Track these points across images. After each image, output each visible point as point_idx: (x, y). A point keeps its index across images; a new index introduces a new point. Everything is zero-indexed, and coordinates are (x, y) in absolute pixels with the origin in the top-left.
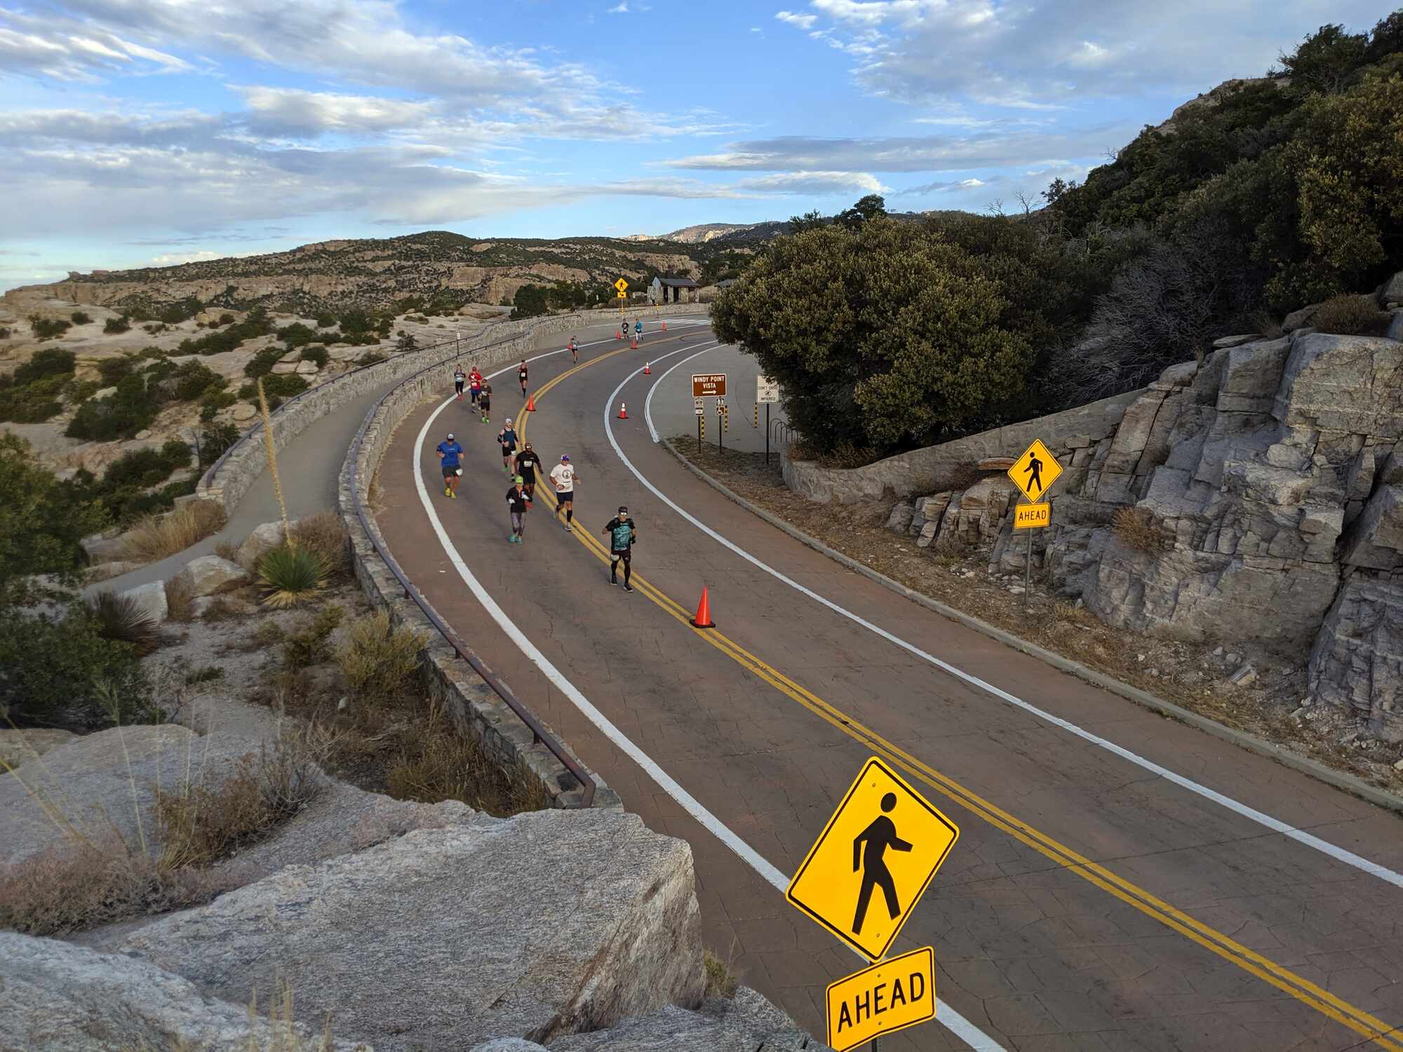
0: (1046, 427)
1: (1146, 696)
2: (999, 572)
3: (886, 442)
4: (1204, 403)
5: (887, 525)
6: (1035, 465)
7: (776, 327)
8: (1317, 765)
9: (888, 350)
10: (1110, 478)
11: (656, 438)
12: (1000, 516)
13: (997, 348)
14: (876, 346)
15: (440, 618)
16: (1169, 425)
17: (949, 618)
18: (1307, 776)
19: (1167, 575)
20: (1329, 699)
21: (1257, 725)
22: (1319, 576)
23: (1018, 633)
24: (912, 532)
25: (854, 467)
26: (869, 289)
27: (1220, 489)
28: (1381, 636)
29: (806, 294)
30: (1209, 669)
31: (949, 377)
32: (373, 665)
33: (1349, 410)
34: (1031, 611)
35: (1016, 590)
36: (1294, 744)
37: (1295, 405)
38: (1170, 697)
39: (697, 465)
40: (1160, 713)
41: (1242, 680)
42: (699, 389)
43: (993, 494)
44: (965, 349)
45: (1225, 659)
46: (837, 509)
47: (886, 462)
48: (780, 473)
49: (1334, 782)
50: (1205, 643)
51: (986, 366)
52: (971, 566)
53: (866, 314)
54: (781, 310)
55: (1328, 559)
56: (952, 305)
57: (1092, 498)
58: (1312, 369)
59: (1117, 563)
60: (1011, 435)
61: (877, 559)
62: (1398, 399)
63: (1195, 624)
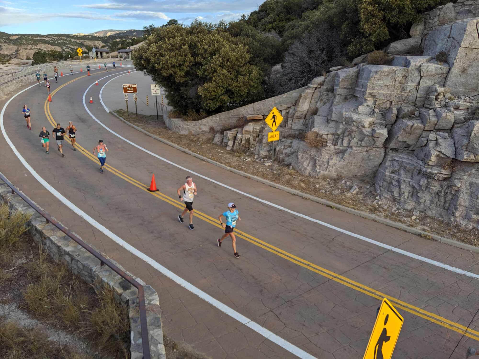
0: (271, 103)
1: (324, 201)
2: (259, 158)
3: (210, 110)
4: (329, 92)
5: (214, 142)
6: (274, 117)
7: (163, 64)
8: (388, 221)
9: (209, 73)
10: (296, 121)
11: (108, 111)
12: (256, 137)
13: (250, 73)
14: (204, 72)
15: (33, 202)
16: (316, 100)
17: (246, 177)
18: (386, 225)
19: (325, 156)
20: (386, 196)
21: (364, 208)
22: (378, 153)
23: (272, 181)
24: (224, 144)
25: (197, 120)
26: (199, 49)
27: (342, 123)
28: (402, 173)
29: (173, 51)
30: (342, 188)
31: (235, 84)
32: (3, 232)
33: (387, 92)
34: (275, 172)
35: (267, 164)
36: (378, 213)
37: (368, 91)
38: (332, 200)
39: (129, 121)
40: (331, 207)
41: (354, 192)
42: (126, 90)
43: (254, 128)
44: (238, 73)
45: (346, 184)
46: (192, 137)
47: (210, 118)
48: (164, 123)
49: (396, 227)
50: (337, 179)
51: (248, 80)
52: (249, 156)
53: (198, 59)
54: (164, 57)
55: (381, 146)
56: (233, 56)
57: (290, 128)
58: (375, 77)
59: (305, 152)
60: (258, 106)
61: (213, 156)
62: (403, 88)
63: (335, 172)
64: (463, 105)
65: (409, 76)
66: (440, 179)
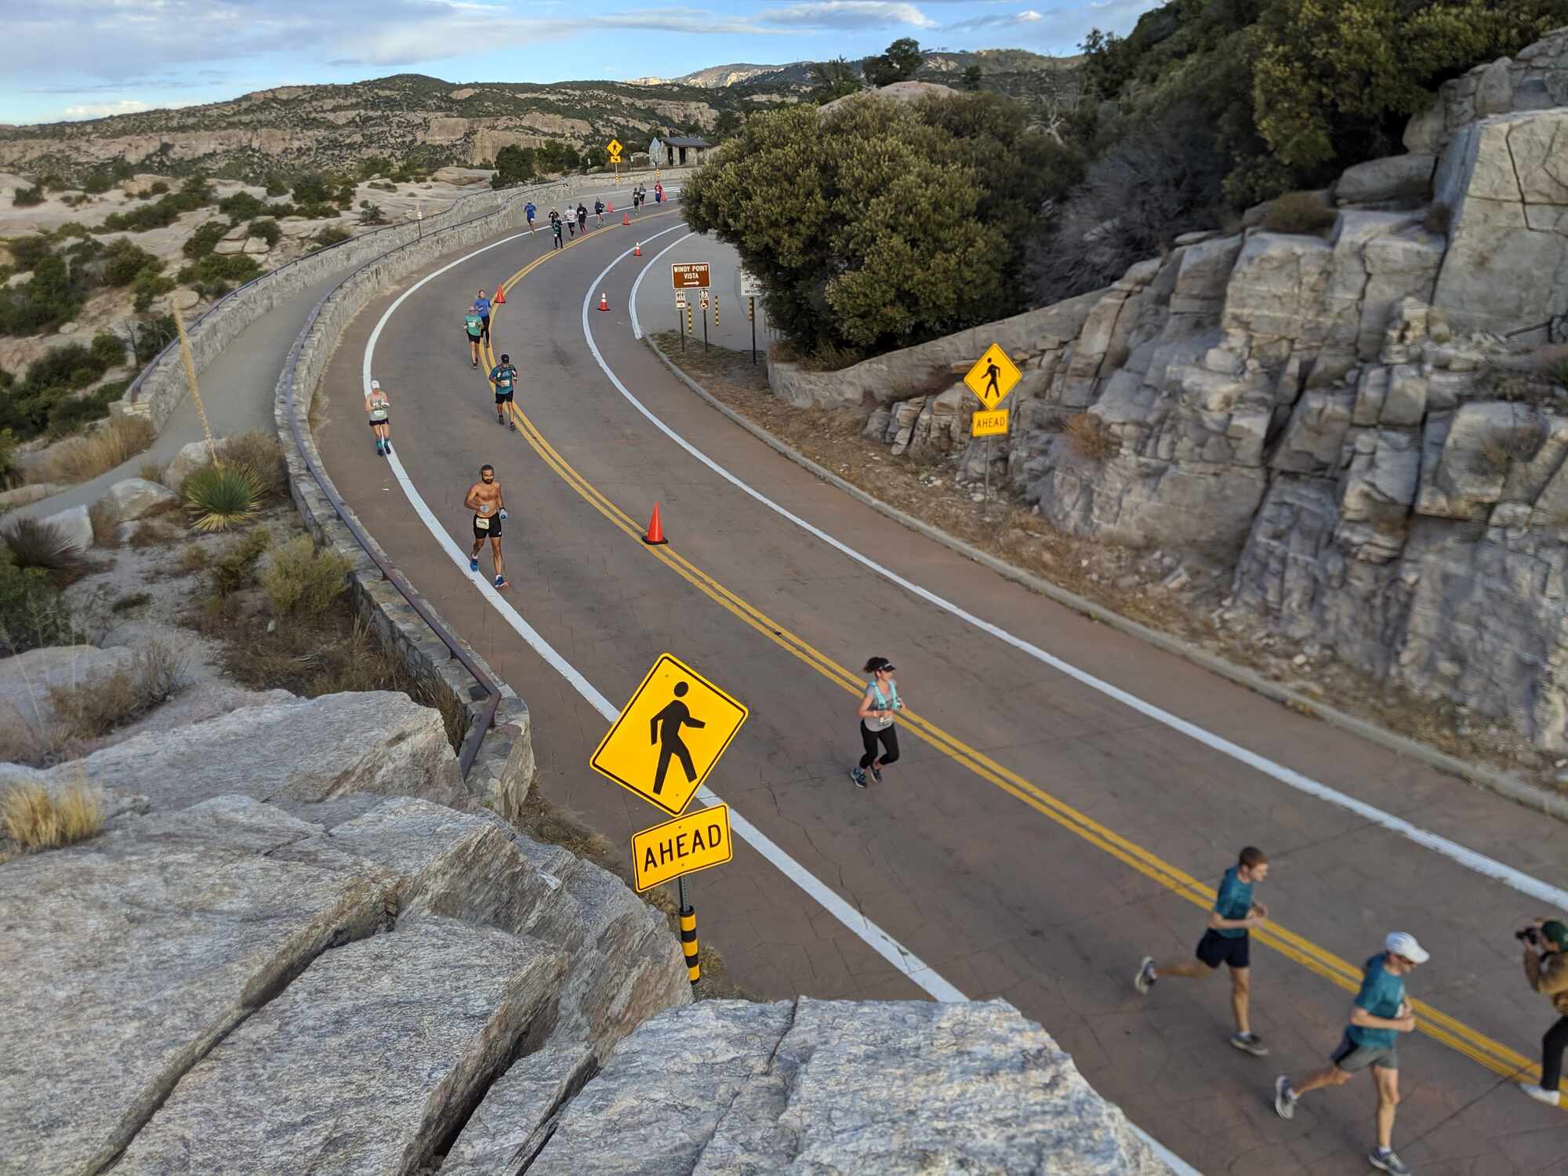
0: (1017, 328)
1: (1080, 601)
2: (965, 480)
3: (862, 344)
4: (1159, 303)
5: (864, 432)
6: (992, 370)
7: (747, 218)
8: (1222, 663)
9: (859, 245)
10: (1074, 382)
11: (638, 334)
13: (970, 242)
15: (371, 540)
16: (1129, 325)
17: (909, 528)
18: (1210, 671)
19: (1113, 479)
20: (1247, 599)
21: (1178, 626)
22: (1247, 480)
23: (972, 541)
24: (888, 439)
25: (835, 370)
26: (842, 177)
27: (1162, 393)
28: (1295, 538)
29: (776, 182)
30: (1145, 573)
32: (299, 587)
33: (1279, 314)
34: (988, 519)
35: (978, 497)
36: (1208, 642)
37: (1230, 309)
38: (1105, 601)
39: (679, 365)
40: (1090, 616)
41: (1173, 584)
43: (963, 399)
44: (938, 244)
45: (1161, 562)
46: (817, 415)
47: (866, 364)
48: (766, 375)
49: (1232, 677)
50: (1145, 548)
51: (959, 263)
52: (940, 475)
53: (840, 205)
54: (750, 198)
55: (1253, 463)
56: (925, 197)
57: (1057, 402)
58: (1245, 274)
59: (1069, 470)
60: (984, 336)
61: (849, 469)
62: (1322, 303)
63: (1138, 528)
64: (1459, 358)
65: (1335, 270)
66: (1373, 559)
